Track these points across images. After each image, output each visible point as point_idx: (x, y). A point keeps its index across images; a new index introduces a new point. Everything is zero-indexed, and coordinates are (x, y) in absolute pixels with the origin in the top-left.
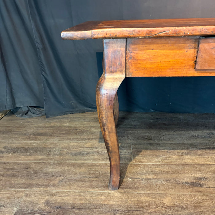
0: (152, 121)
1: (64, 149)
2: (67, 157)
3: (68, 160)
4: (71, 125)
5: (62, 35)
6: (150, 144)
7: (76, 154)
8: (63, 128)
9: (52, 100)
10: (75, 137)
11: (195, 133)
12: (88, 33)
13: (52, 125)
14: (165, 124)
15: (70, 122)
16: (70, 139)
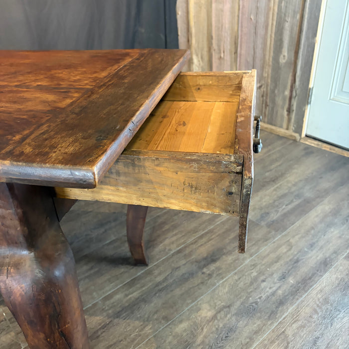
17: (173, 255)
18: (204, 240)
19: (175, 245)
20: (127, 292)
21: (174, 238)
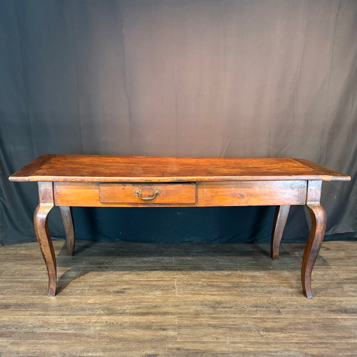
0: (113, 249)
1: (15, 271)
2: (18, 277)
3: (18, 278)
4: (28, 252)
5: (9, 179)
6: (100, 268)
7: (26, 275)
8: (18, 255)
9: (10, 227)
10: (29, 262)
11: (146, 259)
12: (26, 179)
13: (7, 252)
14: (125, 252)
15: (26, 250)
16: (24, 264)
17: (291, 343)
18: (323, 346)
19: (297, 339)
20: (247, 346)
21: (301, 335)
